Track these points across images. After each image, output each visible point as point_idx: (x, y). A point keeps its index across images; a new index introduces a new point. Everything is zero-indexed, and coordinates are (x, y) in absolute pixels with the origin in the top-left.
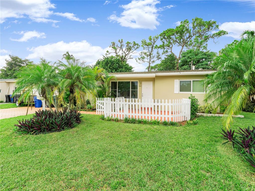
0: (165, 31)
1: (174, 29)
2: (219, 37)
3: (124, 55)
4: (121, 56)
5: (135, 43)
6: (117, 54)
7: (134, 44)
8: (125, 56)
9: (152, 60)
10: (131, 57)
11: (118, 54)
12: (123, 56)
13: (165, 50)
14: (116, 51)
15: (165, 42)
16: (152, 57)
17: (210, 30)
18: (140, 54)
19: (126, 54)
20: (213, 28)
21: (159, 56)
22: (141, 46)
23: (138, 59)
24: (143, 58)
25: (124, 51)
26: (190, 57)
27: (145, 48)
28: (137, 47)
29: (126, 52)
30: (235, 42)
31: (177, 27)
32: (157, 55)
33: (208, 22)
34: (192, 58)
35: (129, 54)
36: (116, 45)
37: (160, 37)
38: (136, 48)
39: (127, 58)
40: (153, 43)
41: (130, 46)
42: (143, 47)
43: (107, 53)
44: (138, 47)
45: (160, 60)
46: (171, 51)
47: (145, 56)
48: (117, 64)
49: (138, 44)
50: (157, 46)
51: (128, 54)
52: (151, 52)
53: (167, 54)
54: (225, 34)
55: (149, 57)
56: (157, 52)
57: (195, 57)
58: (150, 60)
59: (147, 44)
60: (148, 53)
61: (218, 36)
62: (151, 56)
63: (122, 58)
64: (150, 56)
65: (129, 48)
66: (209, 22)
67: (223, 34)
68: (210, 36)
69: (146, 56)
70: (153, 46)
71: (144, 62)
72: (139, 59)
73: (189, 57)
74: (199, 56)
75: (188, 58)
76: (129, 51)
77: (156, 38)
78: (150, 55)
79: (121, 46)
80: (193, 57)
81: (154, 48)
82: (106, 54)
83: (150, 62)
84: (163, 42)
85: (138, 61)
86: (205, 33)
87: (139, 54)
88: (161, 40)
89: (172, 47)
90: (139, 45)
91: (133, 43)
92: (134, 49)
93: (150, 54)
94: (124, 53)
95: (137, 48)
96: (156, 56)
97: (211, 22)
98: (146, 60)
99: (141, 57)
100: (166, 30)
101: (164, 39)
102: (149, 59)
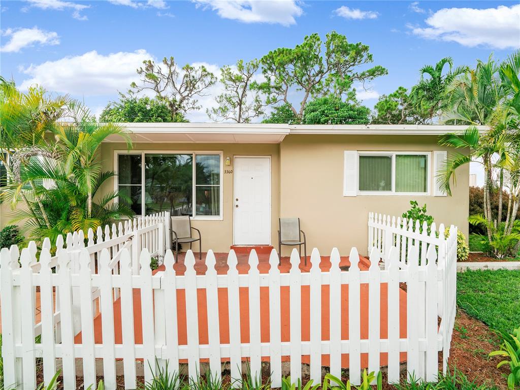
0: (273, 52)
1: (293, 49)
2: (372, 79)
3: (178, 98)
4: (171, 99)
5: (205, 71)
6: (159, 93)
7: (204, 73)
8: (181, 101)
9: (244, 117)
10: (197, 105)
11: (163, 94)
12: (176, 101)
13: (271, 96)
14: (157, 86)
15: (273, 78)
16: (244, 110)
17: (356, 63)
18: (218, 99)
19: (184, 96)
20: (363, 59)
21: (260, 106)
22: (219, 80)
23: (213, 112)
24: (224, 110)
25: (178, 89)
26: (326, 111)
27: (229, 86)
28: (211, 82)
29: (182, 90)
30: (400, 92)
31: (297, 46)
32: (255, 106)
33: (355, 44)
34: (330, 116)
35: (190, 95)
36: (156, 70)
37: (261, 65)
38: (207, 83)
39: (185, 105)
40: (246, 79)
41: (193, 77)
42: (224, 83)
43: (132, 89)
44: (213, 81)
45: (261, 116)
46: (285, 100)
47: (229, 106)
48: (158, 117)
49: (212, 74)
50: (255, 83)
51: (188, 96)
52: (242, 97)
53: (276, 105)
54: (382, 73)
55: (237, 109)
56: (256, 98)
57: (336, 114)
58: (240, 116)
59: (234, 78)
60: (235, 100)
61: (371, 77)
62: (242, 106)
63: (172, 105)
64: (240, 106)
65: (191, 82)
66: (357, 45)
67: (380, 74)
68: (356, 75)
69: (231, 107)
70: (246, 83)
71: (227, 119)
72: (215, 111)
73: (324, 112)
74: (343, 111)
75: (323, 115)
76: (191, 91)
77: (254, 67)
78: (240, 104)
79: (171, 74)
80: (332, 113)
81: (248, 87)
82: (130, 91)
83: (239, 120)
84: (266, 77)
85: (213, 115)
86: (348, 70)
87: (216, 99)
88: (263, 72)
89: (287, 90)
90: (215, 76)
91: (201, 70)
92: (204, 86)
93: (241, 101)
94: (179, 93)
95: (210, 84)
96: (253, 108)
97: (360, 47)
98: (230, 114)
99: (220, 108)
100: (275, 51)
101: (269, 72)
102: (238, 113)
